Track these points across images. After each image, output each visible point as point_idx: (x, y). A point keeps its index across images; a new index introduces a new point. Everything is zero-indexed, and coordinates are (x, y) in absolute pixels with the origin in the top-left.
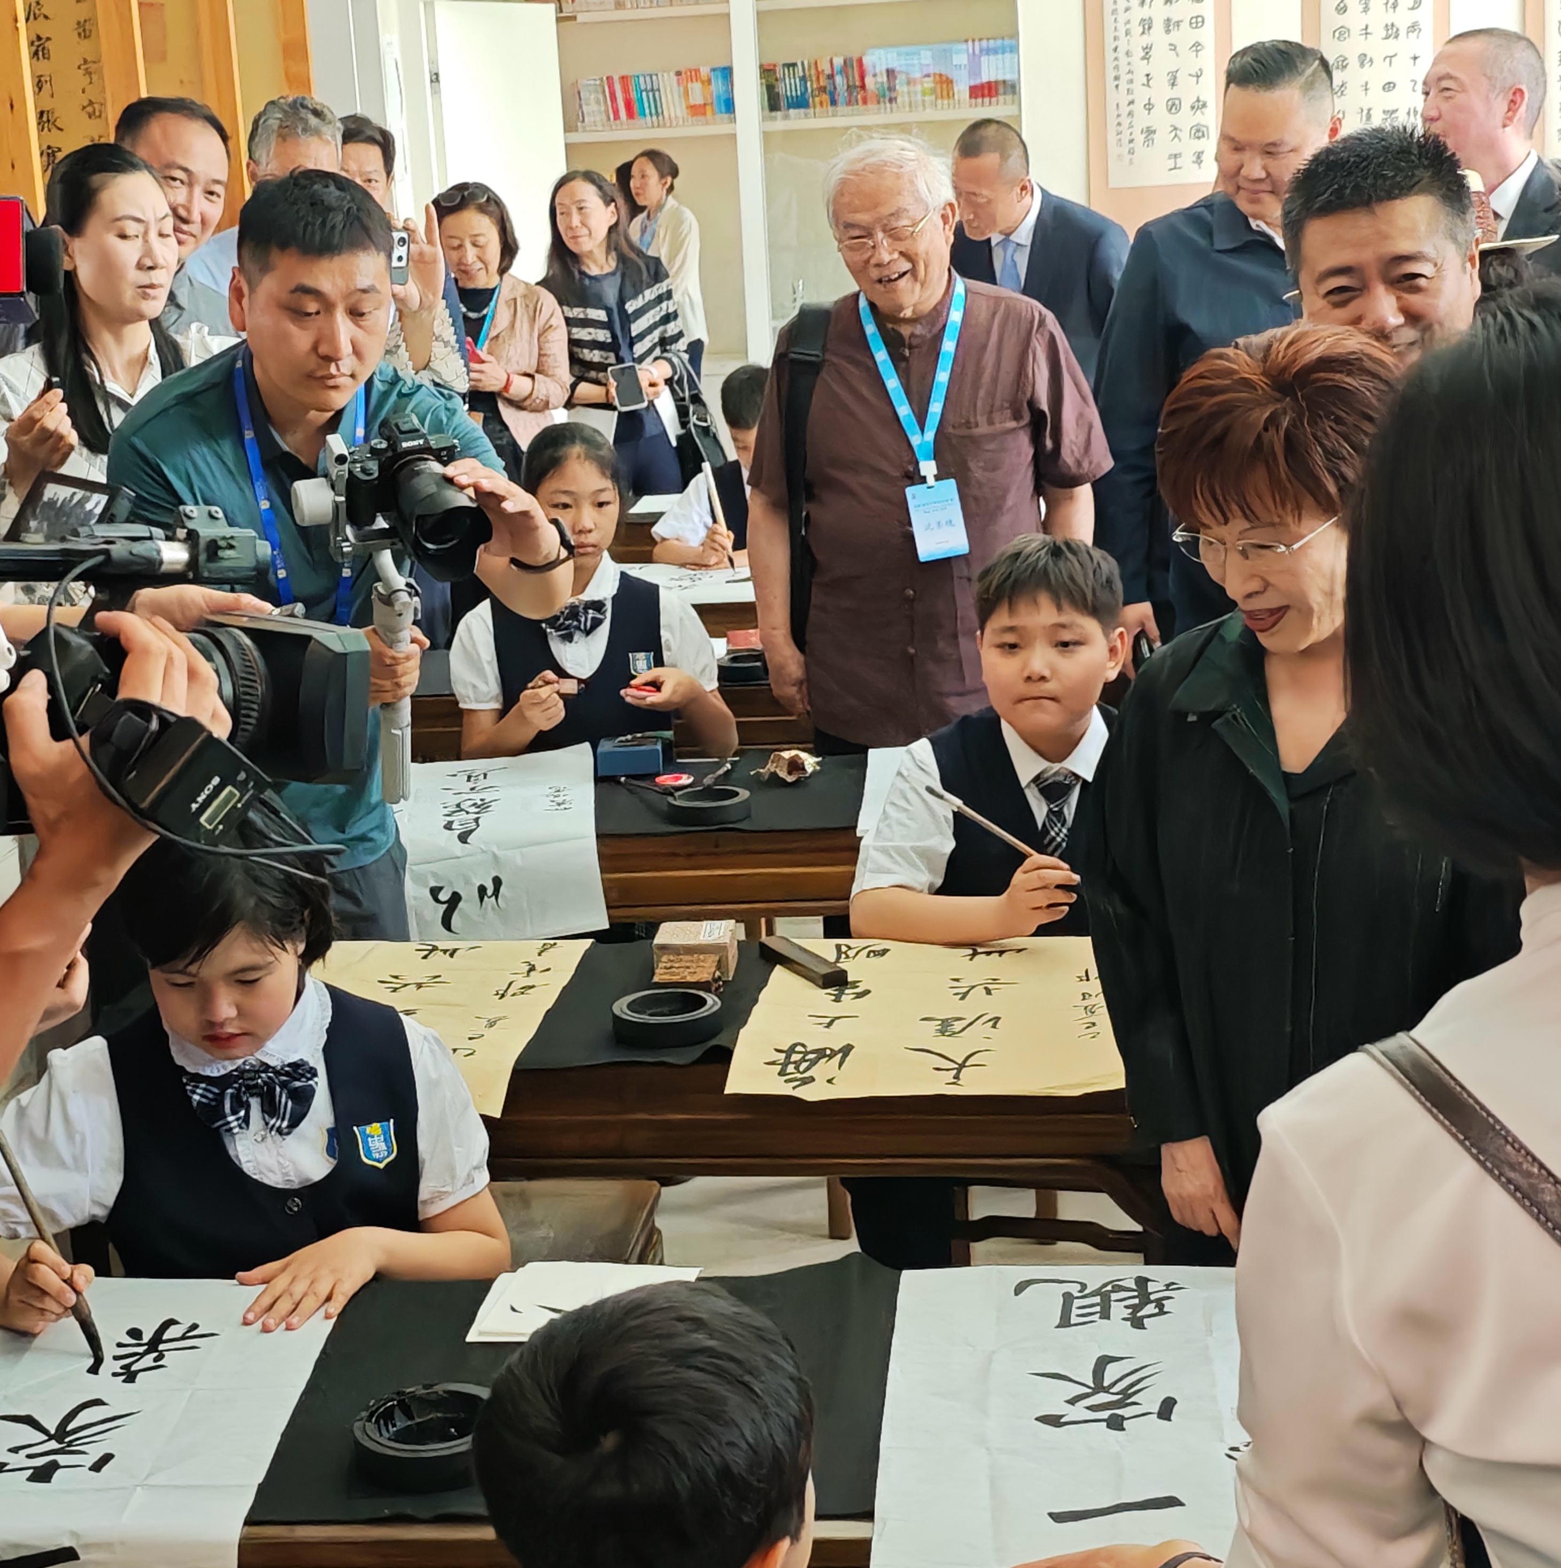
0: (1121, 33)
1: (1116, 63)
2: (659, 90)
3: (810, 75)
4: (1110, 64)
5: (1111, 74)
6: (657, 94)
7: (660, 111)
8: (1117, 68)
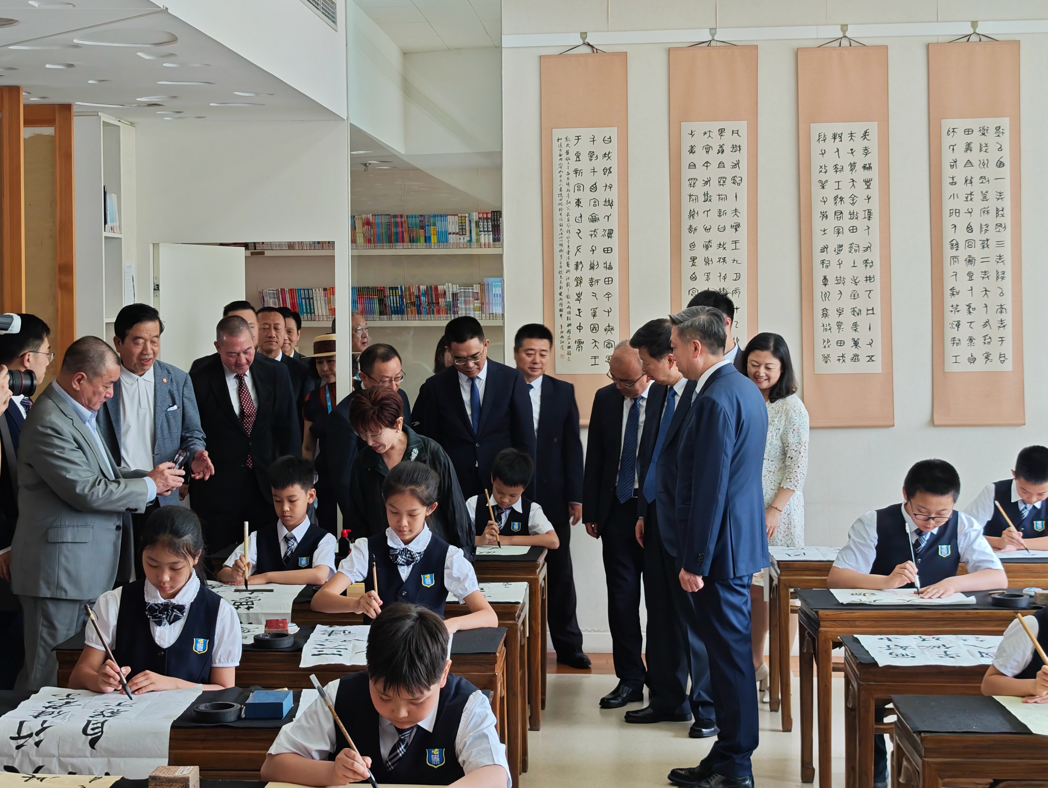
0: (564, 285)
1: (561, 301)
2: (313, 298)
3: (406, 295)
4: (557, 303)
5: (558, 308)
6: (311, 301)
7: (313, 311)
8: (561, 304)
